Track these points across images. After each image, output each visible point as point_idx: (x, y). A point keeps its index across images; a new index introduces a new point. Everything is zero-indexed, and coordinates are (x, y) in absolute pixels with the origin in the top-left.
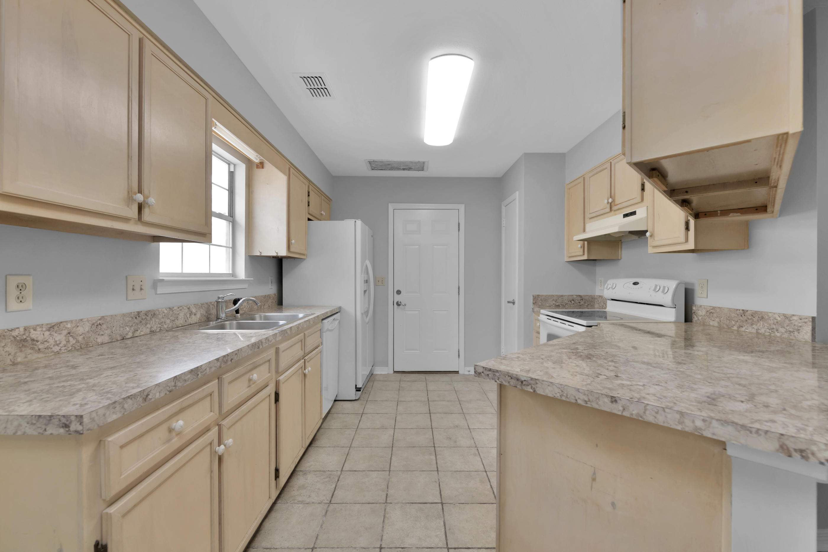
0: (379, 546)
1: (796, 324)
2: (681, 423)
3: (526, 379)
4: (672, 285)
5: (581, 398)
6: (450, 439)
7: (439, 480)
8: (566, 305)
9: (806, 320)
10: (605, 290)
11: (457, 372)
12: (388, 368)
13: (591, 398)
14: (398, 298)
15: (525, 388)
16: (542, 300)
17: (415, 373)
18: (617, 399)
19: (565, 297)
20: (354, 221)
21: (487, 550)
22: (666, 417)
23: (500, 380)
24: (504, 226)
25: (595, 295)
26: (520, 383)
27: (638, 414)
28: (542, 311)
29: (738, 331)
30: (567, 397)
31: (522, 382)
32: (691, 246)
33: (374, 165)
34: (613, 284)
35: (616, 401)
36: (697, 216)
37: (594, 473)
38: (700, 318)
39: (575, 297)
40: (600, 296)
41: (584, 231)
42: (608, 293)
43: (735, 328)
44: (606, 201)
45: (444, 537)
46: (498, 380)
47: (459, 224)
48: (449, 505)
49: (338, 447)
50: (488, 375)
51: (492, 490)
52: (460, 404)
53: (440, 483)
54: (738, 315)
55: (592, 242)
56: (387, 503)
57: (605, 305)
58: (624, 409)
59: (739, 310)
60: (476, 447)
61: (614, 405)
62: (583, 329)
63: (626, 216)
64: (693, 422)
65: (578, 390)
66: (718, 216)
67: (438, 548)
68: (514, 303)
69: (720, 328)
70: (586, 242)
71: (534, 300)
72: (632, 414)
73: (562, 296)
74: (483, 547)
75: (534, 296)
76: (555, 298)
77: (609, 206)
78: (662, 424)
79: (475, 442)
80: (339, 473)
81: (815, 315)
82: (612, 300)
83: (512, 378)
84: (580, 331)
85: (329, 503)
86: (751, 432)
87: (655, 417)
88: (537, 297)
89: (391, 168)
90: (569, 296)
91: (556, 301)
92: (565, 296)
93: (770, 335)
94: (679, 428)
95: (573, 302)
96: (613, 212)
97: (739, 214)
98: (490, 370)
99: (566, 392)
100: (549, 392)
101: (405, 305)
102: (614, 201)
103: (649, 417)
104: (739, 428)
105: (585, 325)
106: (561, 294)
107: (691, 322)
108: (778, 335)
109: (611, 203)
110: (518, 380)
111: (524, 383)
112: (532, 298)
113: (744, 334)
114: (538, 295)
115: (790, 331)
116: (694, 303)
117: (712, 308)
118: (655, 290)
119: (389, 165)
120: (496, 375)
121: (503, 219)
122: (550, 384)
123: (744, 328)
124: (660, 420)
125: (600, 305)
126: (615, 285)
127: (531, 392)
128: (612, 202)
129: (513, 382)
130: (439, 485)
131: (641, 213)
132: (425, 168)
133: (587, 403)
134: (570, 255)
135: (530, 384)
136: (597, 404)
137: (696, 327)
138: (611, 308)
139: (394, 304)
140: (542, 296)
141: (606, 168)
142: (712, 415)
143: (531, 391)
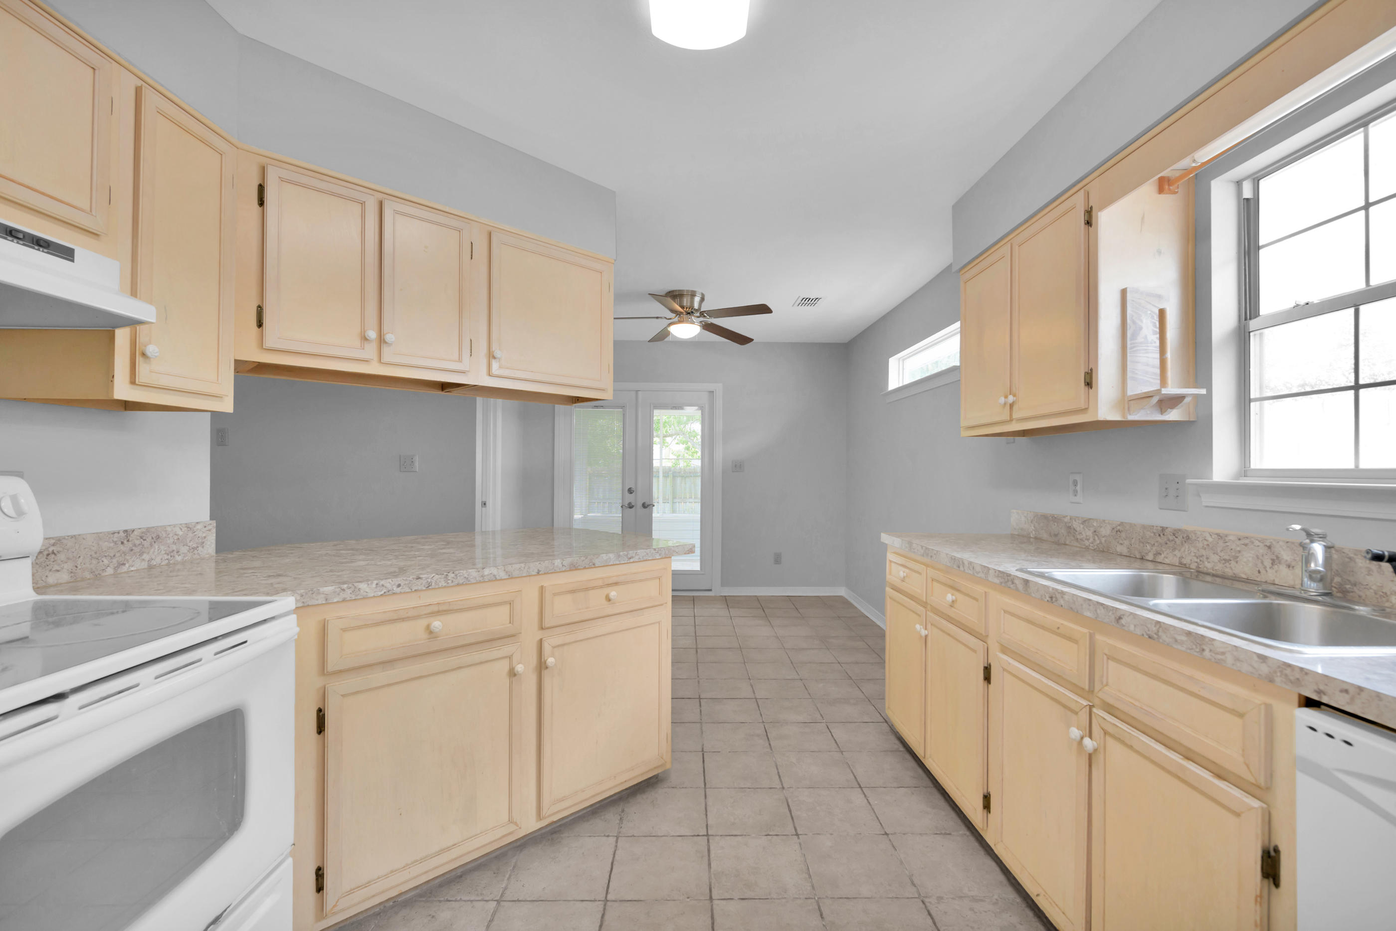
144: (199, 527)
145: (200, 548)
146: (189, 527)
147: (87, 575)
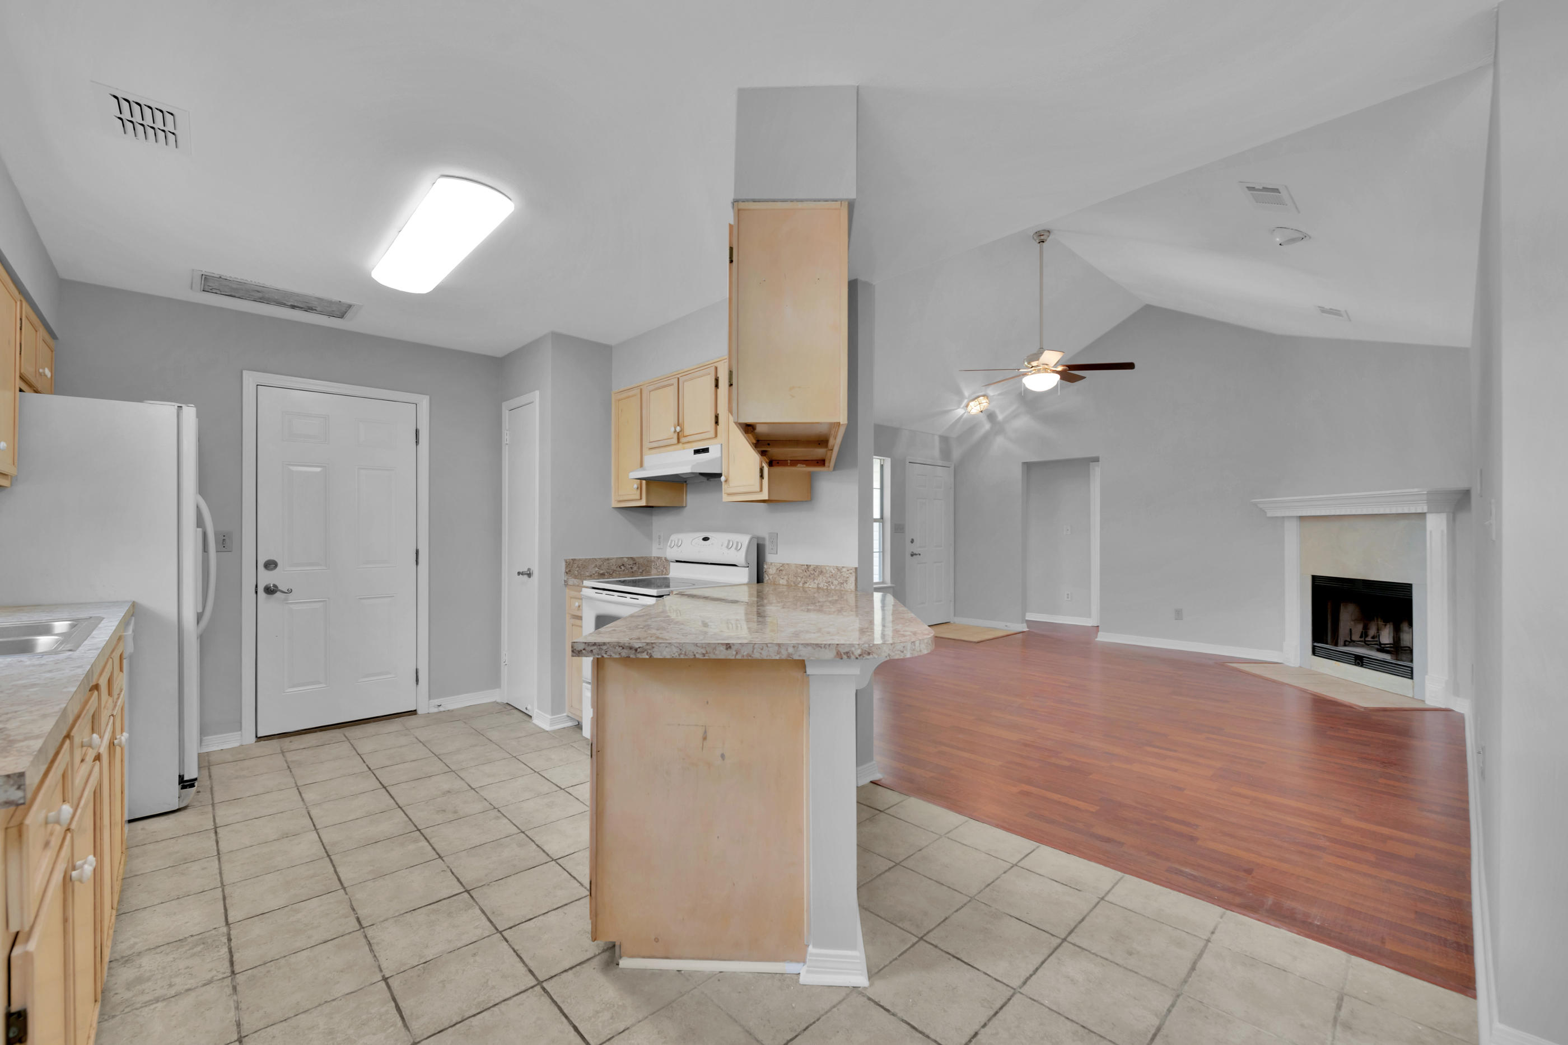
0: (381, 978)
1: (845, 575)
2: (779, 653)
3: (640, 645)
4: (745, 540)
5: (699, 652)
6: (444, 811)
7: (448, 867)
8: (613, 572)
9: (851, 571)
10: (668, 549)
11: (413, 712)
12: (240, 733)
13: (708, 649)
14: (267, 578)
15: (639, 656)
16: (579, 567)
17: (316, 732)
18: (731, 645)
19: (612, 561)
20: (176, 407)
21: (557, 911)
22: (768, 651)
23: (608, 654)
24: (507, 444)
25: (651, 557)
26: (634, 652)
27: (748, 655)
28: (586, 583)
29: (803, 587)
30: (685, 655)
31: (636, 650)
32: (765, 496)
33: (210, 284)
34: (678, 540)
35: (730, 647)
36: (771, 464)
37: (705, 732)
38: (771, 577)
39: (626, 560)
40: (658, 558)
41: (641, 465)
42: (672, 553)
43: (801, 585)
44: (673, 429)
45: (488, 923)
46: (606, 654)
47: (417, 431)
48: (480, 888)
49: (189, 895)
50: (592, 651)
51: (540, 850)
52: (441, 760)
53: (453, 870)
54: (802, 570)
55: (652, 482)
56: (363, 928)
57: (666, 569)
58: (737, 653)
59: (804, 565)
60: (495, 808)
61: (729, 651)
62: (653, 601)
63: (697, 452)
64: (787, 650)
65: (696, 645)
66: (788, 466)
67: (484, 938)
68: (529, 575)
69: (788, 586)
70: (644, 482)
71: (566, 567)
72: (743, 656)
73: (608, 559)
74: (550, 910)
75: (568, 561)
76: (598, 563)
77: (676, 436)
78: (765, 658)
79: (490, 803)
80: (225, 930)
81: (857, 566)
82: (677, 561)
83: (623, 648)
84: (649, 603)
85: (230, 976)
86: (821, 647)
87: (761, 653)
88: (571, 563)
89: (260, 298)
90: (617, 558)
91: (600, 567)
92: (612, 559)
93: (827, 589)
94: (777, 658)
95: (622, 567)
96: (680, 444)
97: (804, 466)
98: (595, 644)
99: (684, 650)
100: (667, 653)
101: (290, 591)
102: (682, 430)
103: (756, 655)
104: (814, 646)
105: (655, 595)
106: (606, 557)
107: (763, 582)
108: (833, 587)
109: (678, 433)
110: (631, 648)
111: (639, 650)
112: (564, 564)
113: (807, 589)
114: (574, 560)
115: (841, 583)
116: (764, 561)
117: (781, 565)
118: (727, 547)
119: (258, 292)
120: (602, 649)
121: (506, 432)
122: (667, 645)
123: (808, 584)
124: (765, 655)
125: (659, 570)
126: (680, 542)
127: (647, 659)
128: (680, 431)
129: (625, 653)
130: (453, 873)
131: (715, 452)
132: (348, 315)
133: (704, 656)
134: (621, 499)
135: (646, 650)
136: (714, 654)
137: (767, 588)
138: (676, 572)
139: (256, 592)
140: (580, 560)
141: (672, 385)
142: (798, 642)
143: (647, 657)
144: (844, 570)
145: (845, 584)
146: (839, 569)
147: (792, 583)
